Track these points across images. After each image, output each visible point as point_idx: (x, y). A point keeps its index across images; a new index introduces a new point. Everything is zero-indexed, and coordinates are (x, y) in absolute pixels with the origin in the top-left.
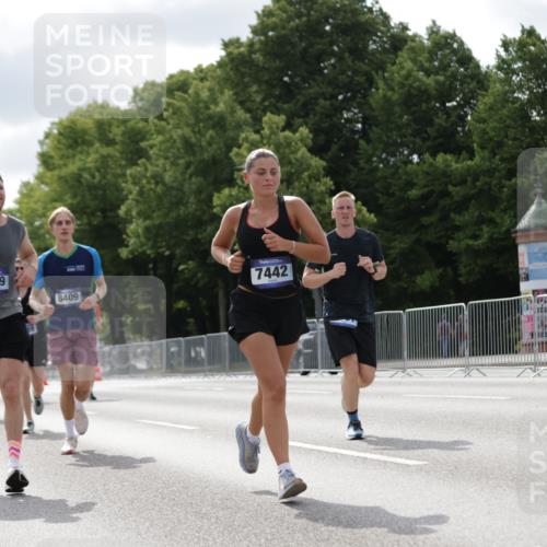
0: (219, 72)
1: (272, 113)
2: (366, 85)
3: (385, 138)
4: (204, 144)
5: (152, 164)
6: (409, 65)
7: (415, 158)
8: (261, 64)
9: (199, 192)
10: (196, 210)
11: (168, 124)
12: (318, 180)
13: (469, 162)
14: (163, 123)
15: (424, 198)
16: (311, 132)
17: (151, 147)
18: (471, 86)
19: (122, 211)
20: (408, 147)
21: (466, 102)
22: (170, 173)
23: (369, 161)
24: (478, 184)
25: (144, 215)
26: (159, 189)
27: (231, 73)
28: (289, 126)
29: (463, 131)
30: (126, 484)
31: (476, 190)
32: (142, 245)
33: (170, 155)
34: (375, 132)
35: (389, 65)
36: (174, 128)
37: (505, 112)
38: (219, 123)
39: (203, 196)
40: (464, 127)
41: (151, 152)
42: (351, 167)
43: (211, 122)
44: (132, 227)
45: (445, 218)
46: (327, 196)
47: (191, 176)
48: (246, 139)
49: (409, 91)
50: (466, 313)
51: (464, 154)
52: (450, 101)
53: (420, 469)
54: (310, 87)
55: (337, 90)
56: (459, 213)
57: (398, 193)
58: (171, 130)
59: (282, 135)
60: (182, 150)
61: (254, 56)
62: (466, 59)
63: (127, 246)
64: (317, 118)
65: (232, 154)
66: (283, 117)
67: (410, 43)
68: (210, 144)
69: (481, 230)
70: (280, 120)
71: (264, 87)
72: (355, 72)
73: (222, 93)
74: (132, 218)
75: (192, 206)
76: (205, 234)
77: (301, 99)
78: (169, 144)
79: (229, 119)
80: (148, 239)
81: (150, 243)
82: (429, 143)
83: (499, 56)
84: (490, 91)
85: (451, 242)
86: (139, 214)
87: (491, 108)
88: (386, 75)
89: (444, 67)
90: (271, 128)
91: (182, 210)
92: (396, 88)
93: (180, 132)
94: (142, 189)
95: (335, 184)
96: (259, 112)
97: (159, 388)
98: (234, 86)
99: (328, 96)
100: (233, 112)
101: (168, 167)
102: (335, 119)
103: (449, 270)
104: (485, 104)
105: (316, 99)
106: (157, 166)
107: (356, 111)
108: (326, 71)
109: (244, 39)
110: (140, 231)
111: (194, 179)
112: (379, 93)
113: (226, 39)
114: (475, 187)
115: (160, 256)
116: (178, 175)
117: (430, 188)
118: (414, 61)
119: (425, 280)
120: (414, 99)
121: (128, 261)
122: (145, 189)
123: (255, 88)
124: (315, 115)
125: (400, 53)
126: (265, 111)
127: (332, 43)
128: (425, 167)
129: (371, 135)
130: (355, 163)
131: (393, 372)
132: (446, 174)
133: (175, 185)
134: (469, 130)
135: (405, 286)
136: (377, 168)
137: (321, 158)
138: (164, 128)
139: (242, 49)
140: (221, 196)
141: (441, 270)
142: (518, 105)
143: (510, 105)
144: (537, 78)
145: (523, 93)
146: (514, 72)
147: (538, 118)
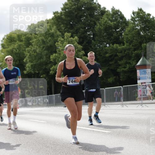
0: (52, 21)
1: (67, 32)
2: (94, 25)
3: (99, 39)
4: (48, 41)
5: (33, 47)
6: (106, 19)
7: (108, 45)
8: (64, 19)
9: (46, 55)
10: (46, 60)
11: (38, 36)
12: (80, 51)
13: (123, 46)
14: (36, 35)
15: (110, 56)
16: (78, 38)
17: (33, 42)
18: (124, 25)
19: (25, 60)
20: (106, 42)
21: (122, 29)
22: (38, 50)
23: (95, 46)
24: (125, 52)
25: (31, 61)
26: (35, 54)
27: (56, 21)
28: (72, 36)
29: (121, 38)
30: (26, 138)
31: (125, 54)
32: (30, 70)
33: (38, 44)
34: (96, 38)
35: (100, 19)
36: (40, 37)
37: (133, 32)
38: (52, 35)
39: (48, 56)
40: (121, 36)
41: (33, 44)
42: (89, 48)
43: (50, 35)
44: (27, 65)
45: (116, 62)
46: (83, 56)
47: (44, 51)
48: (60, 40)
49: (106, 26)
50: (122, 89)
51: (122, 44)
52: (118, 29)
53: (109, 133)
54: (78, 25)
55: (85, 26)
56: (120, 61)
57: (103, 55)
58: (38, 37)
59: (70, 39)
60: (42, 43)
61: (62, 16)
62: (122, 17)
63: (26, 70)
64: (80, 34)
65: (56, 44)
66: (70, 34)
67: (106, 13)
68: (50, 41)
69: (126, 65)
70: (69, 34)
71: (65, 25)
72: (91, 21)
73: (53, 27)
74: (28, 62)
75: (45, 59)
76: (48, 67)
77: (75, 28)
78: (38, 41)
79: (55, 34)
80: (32, 68)
81: (33, 70)
82: (112, 41)
83: (132, 16)
84: (129, 26)
85: (118, 69)
86: (30, 61)
87: (129, 31)
88: (100, 22)
89: (116, 20)
90: (67, 37)
91: (42, 60)
92: (102, 25)
93: (41, 38)
94: (30, 54)
95: (85, 53)
96: (64, 32)
97: (35, 110)
98: (57, 25)
99: (83, 28)
100: (56, 32)
101: (38, 48)
102: (85, 34)
103: (117, 77)
104: (128, 30)
105: (80, 28)
106: (35, 47)
107: (91, 32)
108: (82, 21)
109: (59, 12)
110: (30, 66)
111: (45, 51)
112: (97, 27)
113: (54, 12)
114: (125, 53)
115: (35, 73)
116: (41, 50)
117: (112, 54)
118: (108, 18)
119: (110, 80)
120: (108, 28)
121: (26, 75)
122: (31, 54)
123: (62, 25)
124: (79, 33)
125: (103, 16)
126: (65, 32)
127: (84, 13)
128: (111, 48)
129: (95, 39)
130: (91, 47)
132: (116, 50)
133: (40, 53)
134: (123, 37)
135: (105, 81)
136: (97, 48)
137: (81, 45)
138: (36, 37)
139: (59, 14)
140: (53, 56)
141: (115, 77)
142: (137, 30)
143: (135, 30)
144: (142, 22)
145: (138, 27)
146: (136, 21)
147: (142, 34)
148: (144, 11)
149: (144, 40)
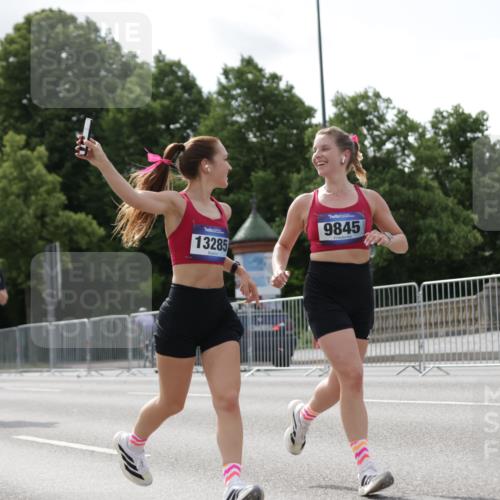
18: (194, 110)
21: (189, 124)
28: (28, 145)
42: (83, 184)
46: (60, 209)
49: (136, 114)
52: (173, 124)
55: (70, 113)
62: (190, 85)
64: (52, 138)
66: (23, 137)
71: (4, 108)
77: (39, 120)
83: (220, 83)
84: (211, 114)
87: (212, 130)
89: (169, 93)
90: (12, 146)
92: (126, 111)
95: (68, 199)
99: (62, 118)
102: (68, 139)
104: (207, 126)
105: (52, 120)
112: (109, 115)
120: (141, 121)
124: (50, 135)
126: (6, 131)
130: (87, 180)
131: (119, 372)
137: (59, 175)
142: (235, 127)
143: (229, 127)
144: (255, 103)
145: (242, 117)
146: (234, 98)
147: (254, 140)
148: (260, 66)
149: (258, 159)
